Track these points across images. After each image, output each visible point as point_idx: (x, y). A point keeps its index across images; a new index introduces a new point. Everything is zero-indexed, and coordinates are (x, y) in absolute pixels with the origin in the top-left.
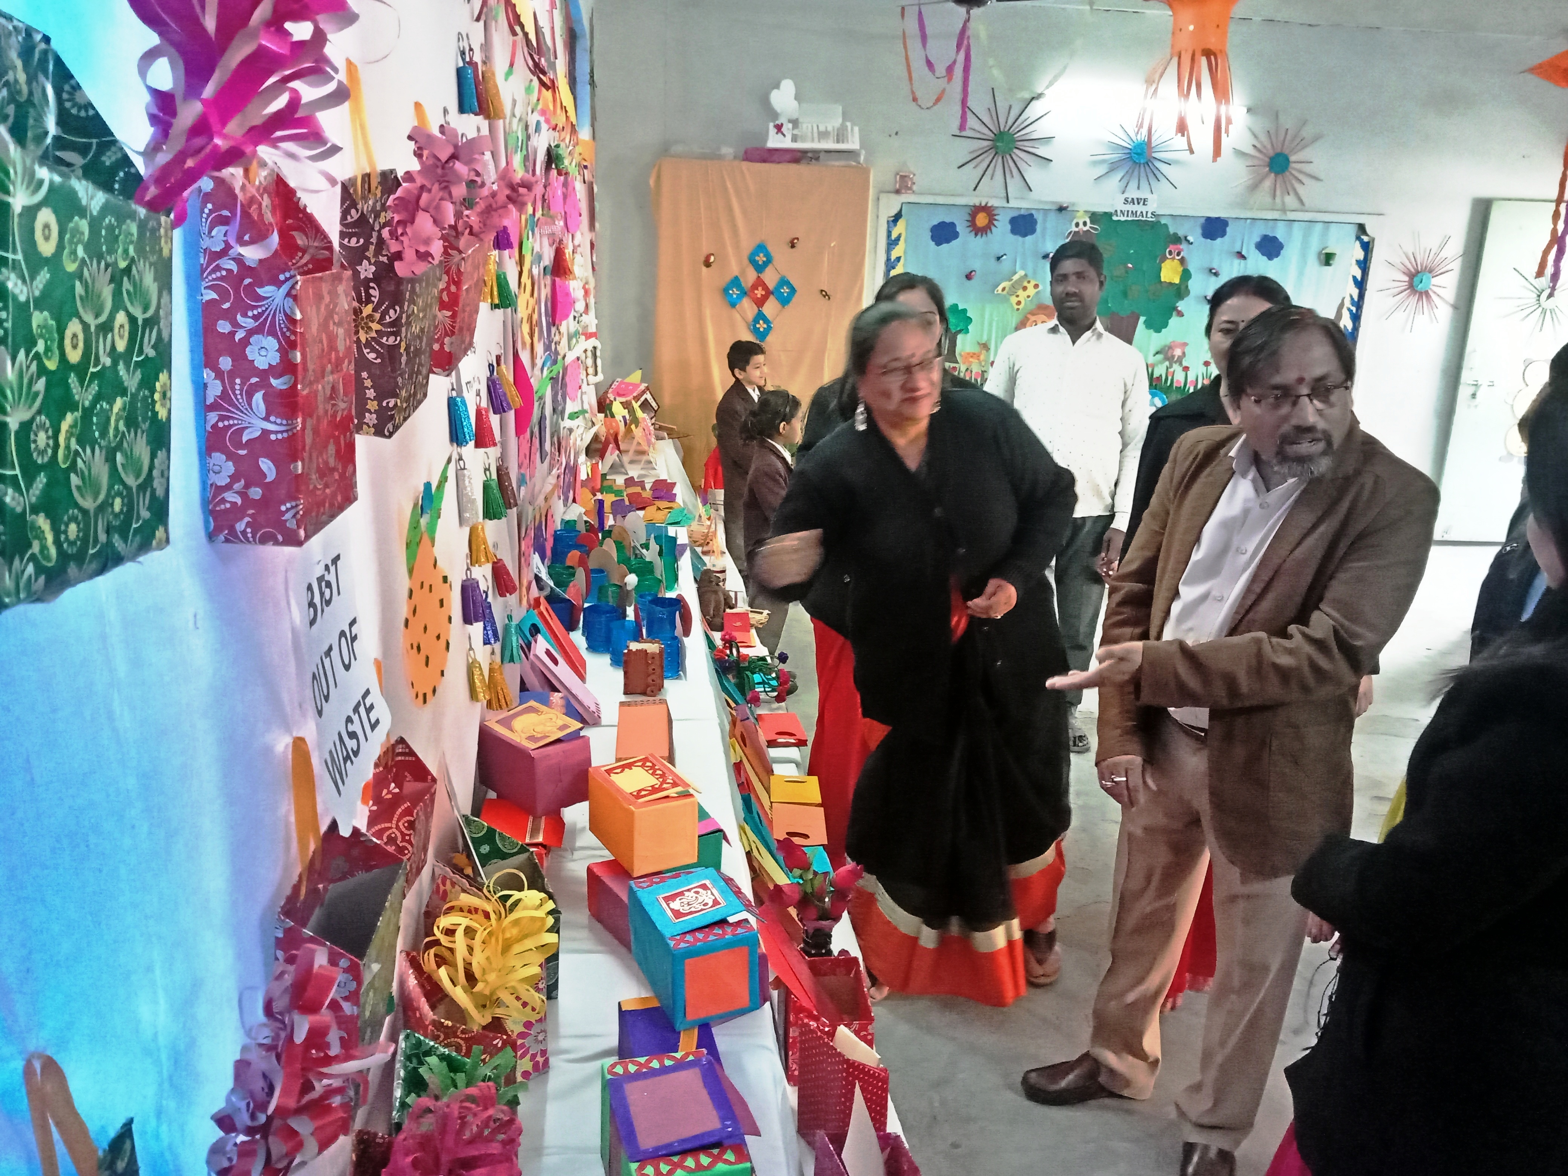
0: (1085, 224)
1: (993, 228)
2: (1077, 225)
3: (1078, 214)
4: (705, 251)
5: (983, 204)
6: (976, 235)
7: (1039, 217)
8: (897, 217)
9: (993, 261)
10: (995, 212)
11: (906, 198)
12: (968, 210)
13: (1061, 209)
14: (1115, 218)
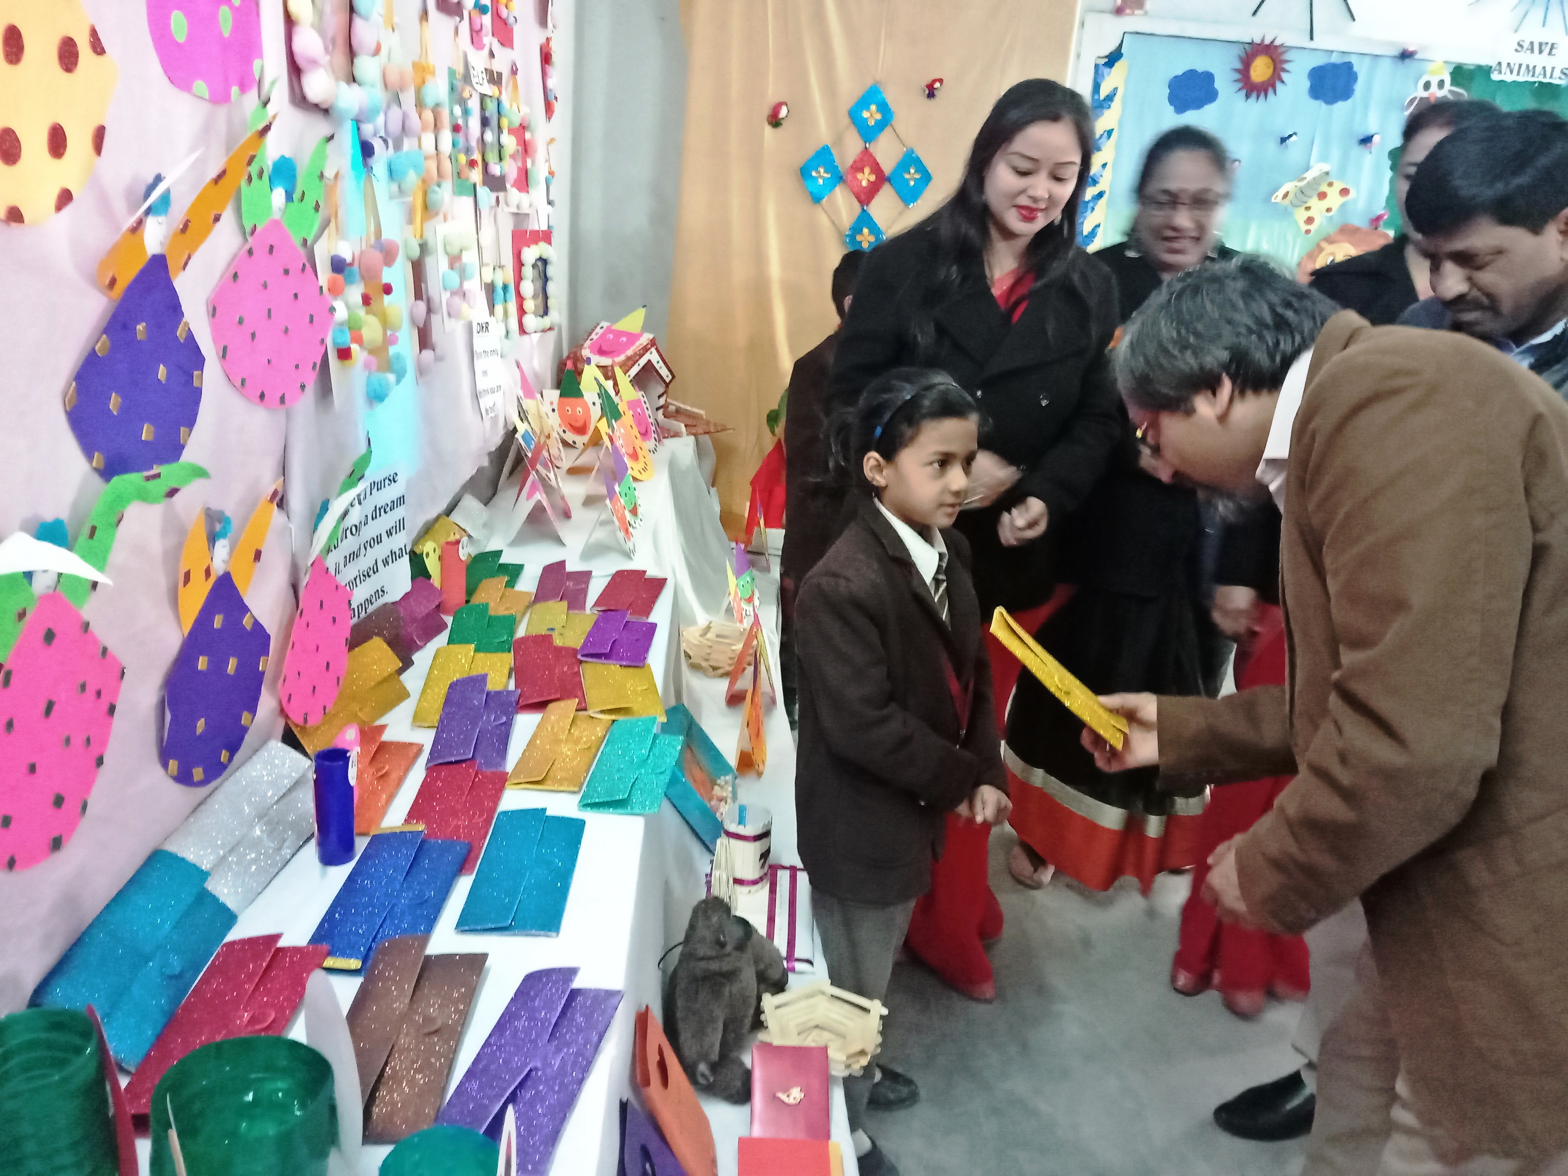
0: (1441, 84)
1: (1279, 85)
2: (1427, 86)
3: (1431, 67)
4: (772, 98)
5: (1267, 41)
6: (1248, 96)
7: (1361, 68)
8: (1113, 58)
9: (1272, 146)
10: (1286, 57)
11: (1132, 22)
12: (1238, 51)
13: (1405, 55)
14: (1495, 76)
